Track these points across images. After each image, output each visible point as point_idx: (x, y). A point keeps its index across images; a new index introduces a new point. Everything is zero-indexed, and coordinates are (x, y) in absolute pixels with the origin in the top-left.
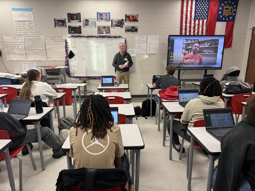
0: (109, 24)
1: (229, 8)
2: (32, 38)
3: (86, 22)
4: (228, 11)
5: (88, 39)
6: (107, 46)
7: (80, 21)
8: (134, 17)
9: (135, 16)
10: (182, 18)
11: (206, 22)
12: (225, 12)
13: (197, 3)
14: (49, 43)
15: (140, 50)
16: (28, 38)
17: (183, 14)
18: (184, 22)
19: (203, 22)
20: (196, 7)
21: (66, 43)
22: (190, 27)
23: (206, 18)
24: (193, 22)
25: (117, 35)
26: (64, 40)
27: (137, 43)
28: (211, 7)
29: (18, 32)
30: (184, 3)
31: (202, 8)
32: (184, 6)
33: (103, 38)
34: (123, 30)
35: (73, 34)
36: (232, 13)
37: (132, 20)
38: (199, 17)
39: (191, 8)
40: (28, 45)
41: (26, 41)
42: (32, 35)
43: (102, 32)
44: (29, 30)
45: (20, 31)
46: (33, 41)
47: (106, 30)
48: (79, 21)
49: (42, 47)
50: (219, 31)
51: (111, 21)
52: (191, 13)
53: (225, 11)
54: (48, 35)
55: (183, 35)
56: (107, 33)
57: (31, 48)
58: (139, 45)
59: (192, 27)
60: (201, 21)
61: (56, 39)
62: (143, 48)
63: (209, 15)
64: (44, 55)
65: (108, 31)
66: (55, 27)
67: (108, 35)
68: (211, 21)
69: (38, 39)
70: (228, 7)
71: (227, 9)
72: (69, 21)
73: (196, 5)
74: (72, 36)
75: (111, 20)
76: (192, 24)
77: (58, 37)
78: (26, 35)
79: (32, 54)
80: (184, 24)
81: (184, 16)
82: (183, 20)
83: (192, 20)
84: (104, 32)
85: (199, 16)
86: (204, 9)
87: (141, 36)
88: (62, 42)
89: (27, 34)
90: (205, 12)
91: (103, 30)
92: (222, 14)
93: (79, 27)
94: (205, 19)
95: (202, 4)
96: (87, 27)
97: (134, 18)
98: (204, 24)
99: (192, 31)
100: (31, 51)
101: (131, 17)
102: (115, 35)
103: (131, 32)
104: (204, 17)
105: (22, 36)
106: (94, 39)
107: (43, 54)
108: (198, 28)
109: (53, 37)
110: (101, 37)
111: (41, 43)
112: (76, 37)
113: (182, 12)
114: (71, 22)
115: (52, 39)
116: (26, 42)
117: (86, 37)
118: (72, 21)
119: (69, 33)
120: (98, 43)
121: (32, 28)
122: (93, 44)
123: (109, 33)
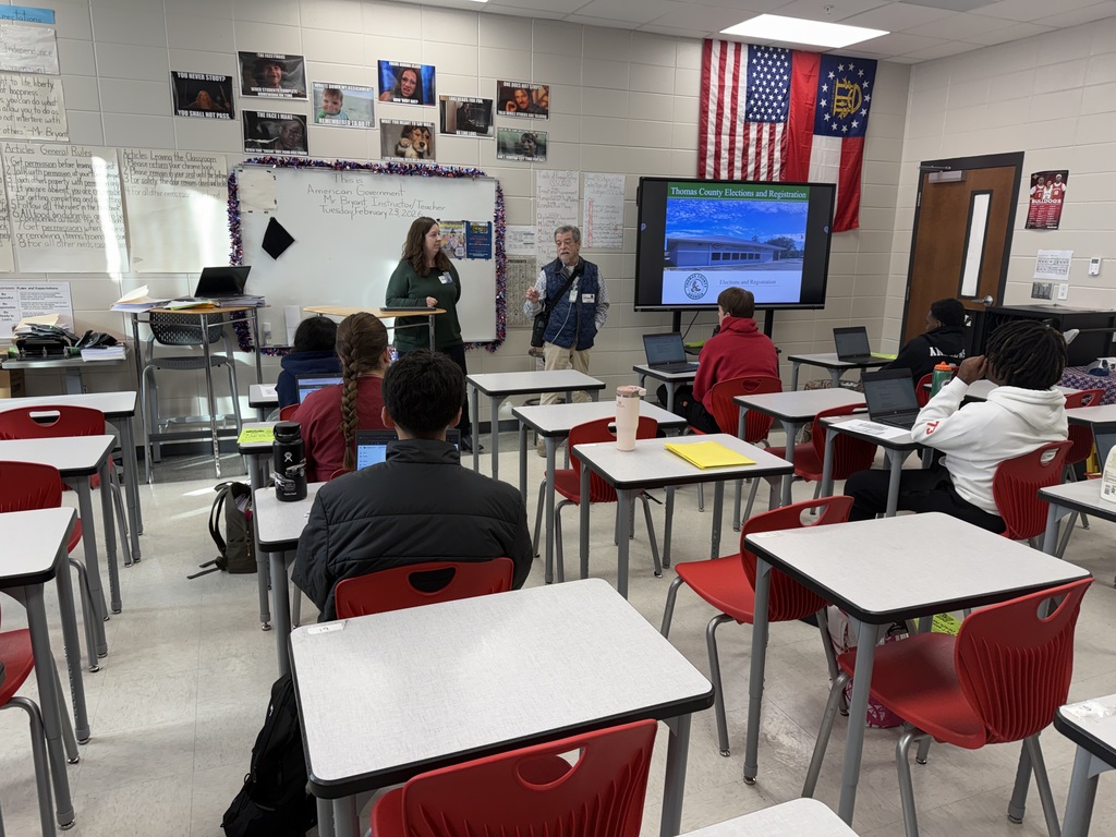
0: (428, 115)
1: (848, 90)
2: (53, 159)
3: (326, 101)
4: (845, 101)
5: (339, 177)
7: (302, 94)
8: (534, 94)
9: (537, 91)
10: (704, 111)
11: (783, 134)
12: (839, 101)
13: (755, 61)
14: (141, 187)
16: (27, 158)
17: (708, 99)
18: (711, 129)
19: (772, 134)
20: (749, 75)
21: (233, 192)
22: (731, 150)
23: (782, 117)
24: (740, 129)
25: (465, 167)
26: (219, 176)
27: (545, 202)
28: (796, 80)
30: (710, 57)
31: (769, 82)
32: (712, 69)
33: (403, 174)
34: (488, 144)
36: (858, 107)
37: (524, 106)
38: (761, 113)
39: (736, 78)
40: (23, 193)
42: (49, 147)
43: (400, 149)
44: (34, 120)
46: (57, 174)
47: (417, 142)
48: (296, 91)
50: (820, 170)
51: (438, 105)
52: (734, 97)
53: (840, 97)
54: (136, 151)
55: (708, 177)
56: (420, 155)
57: (41, 211)
58: (550, 209)
59: (739, 149)
60: (766, 128)
61: (180, 170)
63: (792, 109)
65: (426, 147)
67: (428, 163)
68: (797, 131)
69: (84, 166)
70: (847, 86)
71: (843, 92)
72: (246, 91)
73: (751, 67)
74: (262, 162)
75: (438, 101)
76: (737, 138)
78: (12, 145)
79: (47, 240)
80: (711, 137)
81: (713, 107)
82: (707, 121)
83: (738, 122)
84: (410, 151)
85: (759, 112)
86: (777, 86)
87: (560, 174)
88: (214, 184)
89: (17, 136)
90: (780, 98)
91: (405, 141)
92: (828, 109)
93: (295, 120)
94: (780, 121)
95: (770, 68)
97: (530, 97)
98: (774, 139)
99: (738, 163)
100: (40, 224)
101: (519, 93)
102: (457, 167)
103: (521, 158)
104: (777, 115)
106: (365, 179)
108: (758, 154)
109: (163, 158)
110: (398, 172)
112: (283, 164)
113: (705, 90)
114: (256, 93)
115: (159, 170)
116: (12, 179)
117: (328, 165)
119: (247, 145)
120: (381, 199)
121: (48, 107)
122: (360, 199)
123: (429, 154)
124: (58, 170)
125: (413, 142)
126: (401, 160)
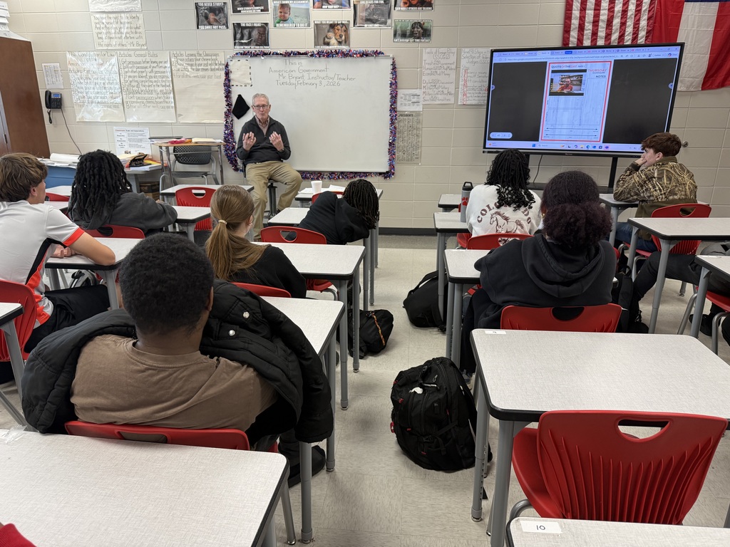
0: (345, 15)
2: (139, 59)
3: (281, 12)
5: (288, 61)
6: (341, 82)
7: (266, 10)
14: (180, 73)
15: (437, 94)
16: (128, 59)
18: (576, 6)
19: (639, 5)
21: (227, 74)
22: (596, 23)
24: (605, 4)
25: (370, 50)
26: (220, 64)
27: (429, 72)
29: (103, 43)
33: (328, 56)
34: (388, 32)
35: (247, 48)
37: (414, 2)
40: (127, 79)
41: (122, 67)
42: (138, 52)
43: (326, 40)
44: (131, 38)
45: (106, 41)
46: (142, 68)
47: (338, 34)
48: (262, 8)
49: (164, 84)
50: (691, 34)
51: (352, 8)
54: (178, 53)
56: (340, 43)
57: (135, 88)
58: (433, 77)
59: (603, 21)
60: (633, 0)
61: (200, 62)
62: (447, 86)
64: (168, 107)
65: (343, 37)
66: (198, 28)
68: (665, 2)
69: (154, 62)
74: (244, 54)
75: (352, 5)
76: (602, 12)
77: (207, 55)
78: (122, 52)
79: (138, 104)
80: (576, 13)
84: (333, 41)
87: (442, 50)
88: (218, 69)
89: (125, 48)
91: (331, 34)
93: (262, 27)
96: (283, 28)
98: (641, 10)
99: (602, 33)
100: (135, 95)
102: (364, 49)
103: (412, 40)
105: (113, 53)
106: (304, 61)
107: (165, 105)
109: (192, 55)
110: (324, 56)
111: (162, 72)
112: (256, 55)
114: (240, 11)
115: (190, 63)
116: (122, 71)
117: (281, 54)
118: (245, 10)
120: (314, 74)
121: (138, 30)
122: (300, 75)
123: (345, 42)
124: (142, 65)
125: (335, 34)
126: (327, 47)
